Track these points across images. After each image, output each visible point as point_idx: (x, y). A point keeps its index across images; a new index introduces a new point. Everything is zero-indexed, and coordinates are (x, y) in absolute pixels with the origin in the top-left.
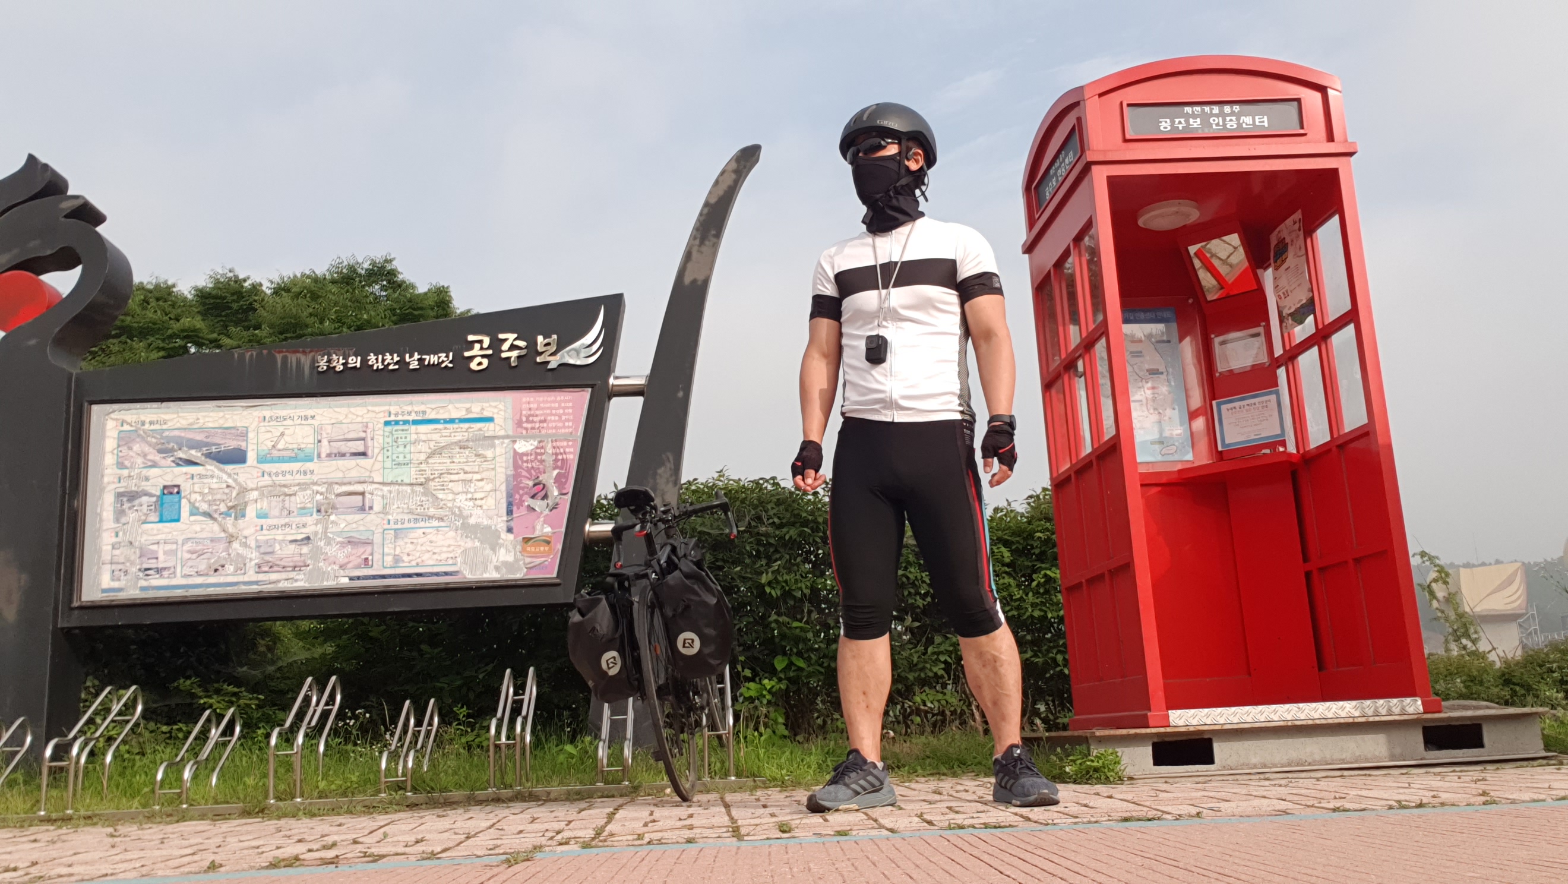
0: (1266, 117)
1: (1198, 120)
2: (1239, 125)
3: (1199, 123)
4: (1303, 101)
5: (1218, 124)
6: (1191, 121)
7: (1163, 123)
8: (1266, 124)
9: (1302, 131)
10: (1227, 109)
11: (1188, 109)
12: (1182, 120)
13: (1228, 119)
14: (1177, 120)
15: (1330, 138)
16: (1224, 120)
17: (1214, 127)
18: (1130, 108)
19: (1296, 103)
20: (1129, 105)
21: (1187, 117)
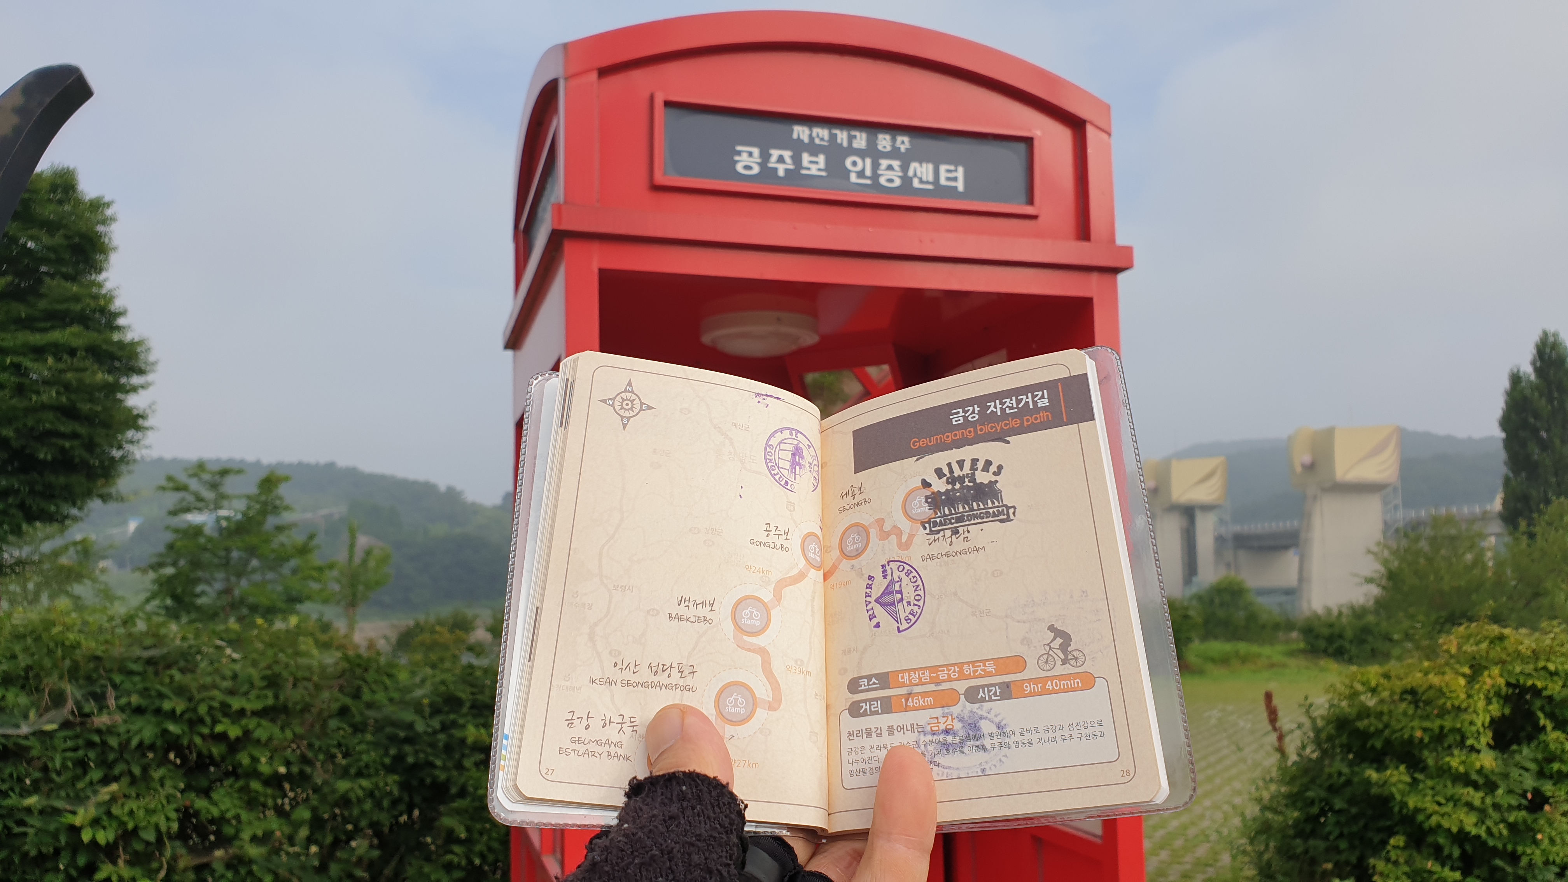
0: (961, 170)
1: (821, 159)
2: (906, 180)
3: (822, 165)
4: (1036, 143)
5: (861, 174)
6: (806, 158)
7: (745, 156)
8: (960, 186)
9: (1029, 210)
10: (884, 141)
11: (801, 132)
12: (787, 154)
13: (884, 163)
14: (775, 153)
15: (1083, 231)
16: (876, 166)
17: (853, 178)
18: (673, 112)
19: (1022, 147)
20: (668, 104)
21: (798, 148)
